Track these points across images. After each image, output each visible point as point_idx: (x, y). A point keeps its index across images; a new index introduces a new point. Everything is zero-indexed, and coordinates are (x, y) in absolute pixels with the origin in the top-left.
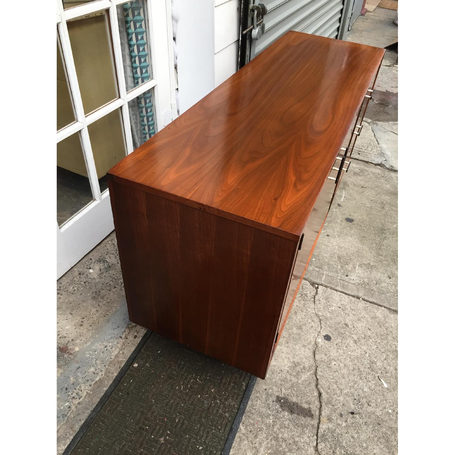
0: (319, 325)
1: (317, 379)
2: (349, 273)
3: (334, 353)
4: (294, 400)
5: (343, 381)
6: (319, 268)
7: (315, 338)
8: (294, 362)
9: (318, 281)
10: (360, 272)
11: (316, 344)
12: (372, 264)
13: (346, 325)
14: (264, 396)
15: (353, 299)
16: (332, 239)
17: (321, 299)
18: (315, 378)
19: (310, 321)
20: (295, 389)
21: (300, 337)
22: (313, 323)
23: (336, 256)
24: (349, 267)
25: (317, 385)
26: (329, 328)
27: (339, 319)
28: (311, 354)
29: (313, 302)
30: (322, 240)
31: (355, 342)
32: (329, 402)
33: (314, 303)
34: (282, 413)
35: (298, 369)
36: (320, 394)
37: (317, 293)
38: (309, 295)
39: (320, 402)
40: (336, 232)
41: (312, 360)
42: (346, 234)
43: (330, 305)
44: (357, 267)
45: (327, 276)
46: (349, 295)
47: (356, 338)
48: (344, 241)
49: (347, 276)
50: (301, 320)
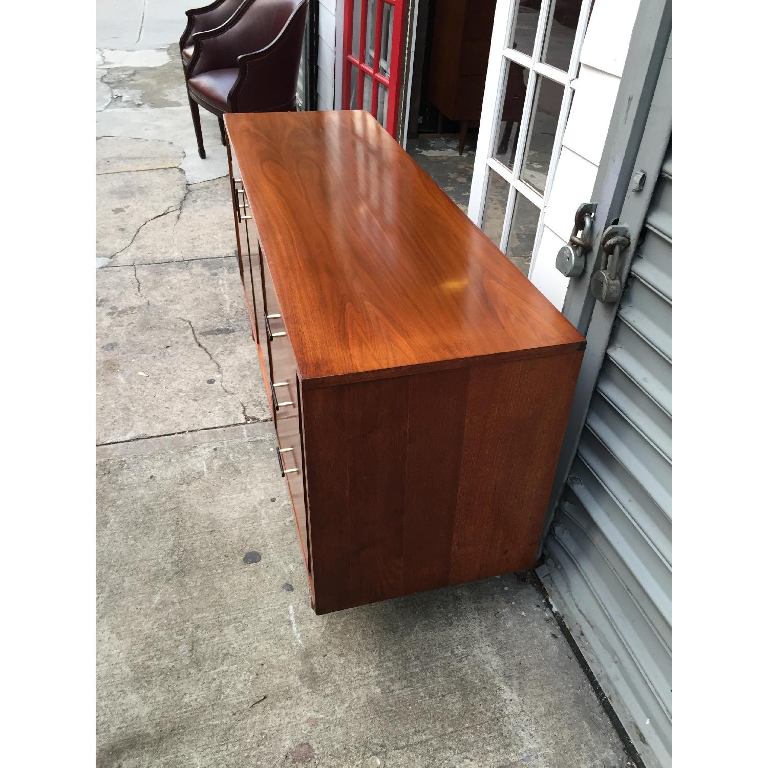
0: (224, 387)
1: (207, 352)
2: (214, 454)
3: (200, 374)
4: (220, 336)
5: (183, 361)
7: (224, 376)
8: (234, 353)
10: (198, 465)
11: (220, 372)
12: (185, 486)
13: (195, 400)
15: (196, 427)
16: (263, 498)
17: (236, 410)
19: (237, 386)
22: (233, 386)
23: (243, 472)
24: (217, 464)
25: (205, 349)
26: (214, 389)
27: (207, 401)
28: (221, 364)
29: (243, 403)
30: (277, 487)
31: (180, 391)
35: (228, 352)
36: (200, 345)
37: (244, 413)
38: (252, 407)
40: (264, 515)
41: (218, 360)
42: (243, 520)
43: (223, 409)
44: (205, 470)
45: (242, 437)
46: (203, 429)
47: (180, 394)
48: (243, 505)
49: (215, 449)
50: (246, 383)
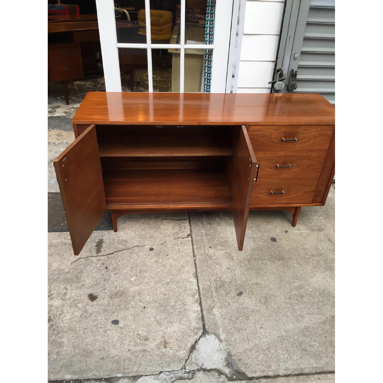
0: (158, 244)
2: (213, 248)
4: (104, 245)
6: (206, 235)
7: (148, 244)
8: (126, 240)
9: (193, 236)
10: (220, 253)
12: (234, 258)
14: (100, 235)
17: (180, 241)
18: (121, 250)
19: (159, 240)
20: (111, 244)
24: (220, 248)
25: (117, 251)
26: (159, 248)
28: (135, 245)
29: (175, 238)
31: (156, 261)
32: (109, 258)
34: (94, 243)
36: (112, 254)
37: (183, 238)
38: (179, 235)
39: (107, 255)
41: (132, 246)
43: (178, 245)
44: (223, 251)
45: (202, 239)
46: (193, 251)
49: (210, 248)
50: (157, 236)
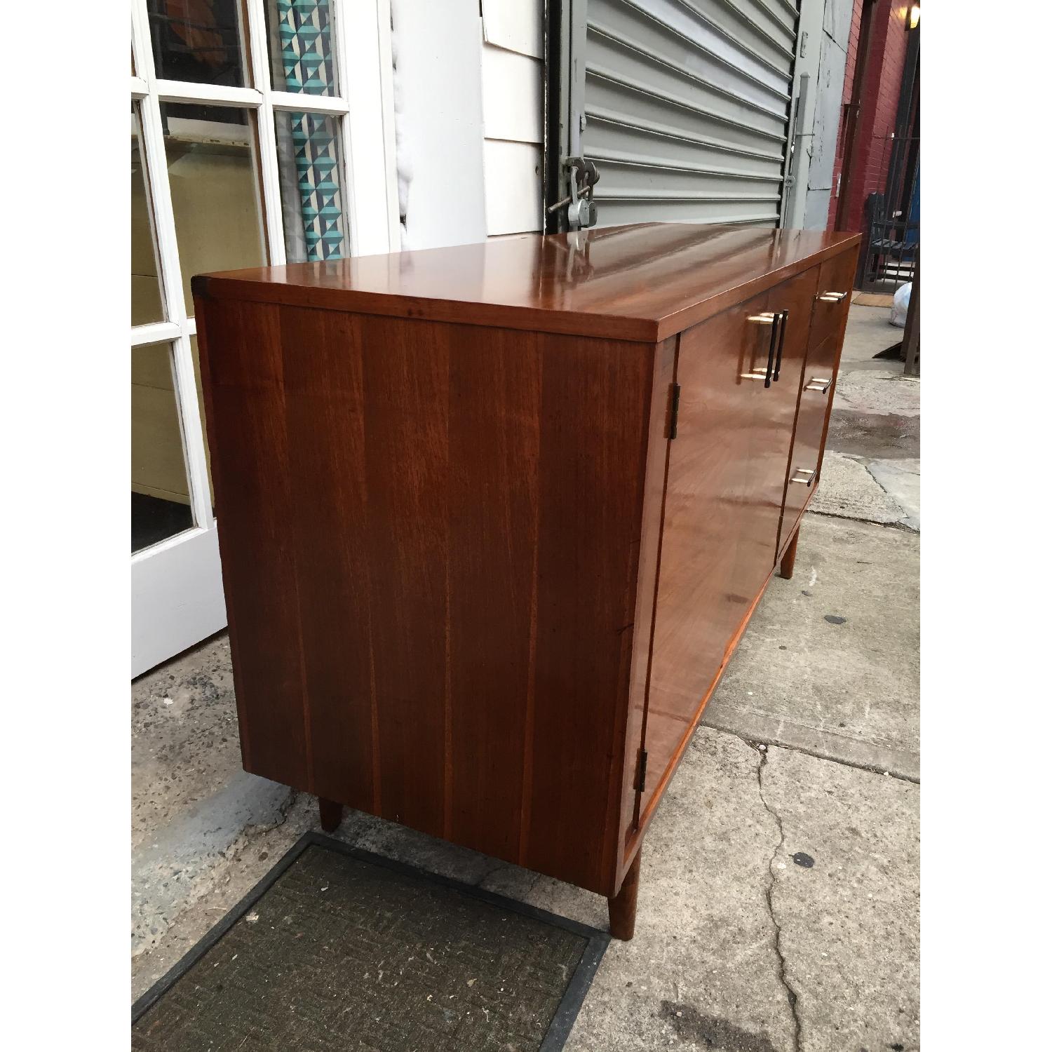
0: (778, 832)
1: (782, 960)
2: (847, 720)
3: (824, 896)
4: (716, 1011)
5: (860, 964)
6: (768, 710)
7: (768, 862)
8: (710, 918)
9: (764, 736)
10: (877, 717)
11: (772, 874)
12: (905, 701)
13: (854, 831)
14: (624, 1002)
15: (865, 774)
16: (795, 654)
17: (777, 774)
18: (775, 957)
19: (750, 822)
20: (718, 983)
21: (725, 858)
22: (758, 827)
23: (810, 687)
25: (782, 975)
26: (804, 839)
27: (830, 819)
28: (758, 898)
29: (757, 781)
30: (770, 656)
31: (884, 870)
32: (822, 1019)
33: (760, 782)
34: (682, 1045)
35: (723, 933)
36: (793, 998)
37: (764, 762)
38: (743, 765)
39: (796, 1018)
40: (804, 641)
41: (763, 914)
42: (831, 646)
43: (802, 788)
44: (867, 709)
45: (788, 725)
46: (854, 765)
47: (885, 862)
48: (824, 657)
49: (842, 725)
50: (725, 819)
